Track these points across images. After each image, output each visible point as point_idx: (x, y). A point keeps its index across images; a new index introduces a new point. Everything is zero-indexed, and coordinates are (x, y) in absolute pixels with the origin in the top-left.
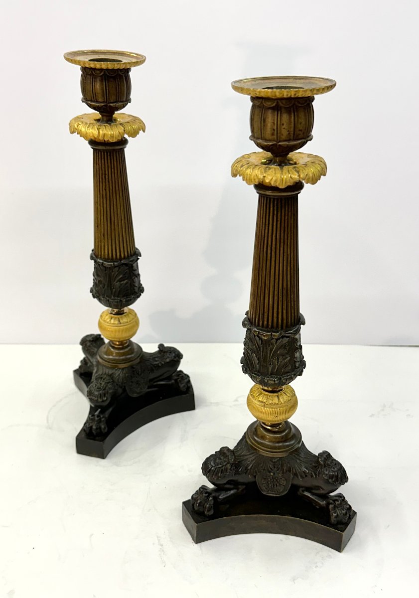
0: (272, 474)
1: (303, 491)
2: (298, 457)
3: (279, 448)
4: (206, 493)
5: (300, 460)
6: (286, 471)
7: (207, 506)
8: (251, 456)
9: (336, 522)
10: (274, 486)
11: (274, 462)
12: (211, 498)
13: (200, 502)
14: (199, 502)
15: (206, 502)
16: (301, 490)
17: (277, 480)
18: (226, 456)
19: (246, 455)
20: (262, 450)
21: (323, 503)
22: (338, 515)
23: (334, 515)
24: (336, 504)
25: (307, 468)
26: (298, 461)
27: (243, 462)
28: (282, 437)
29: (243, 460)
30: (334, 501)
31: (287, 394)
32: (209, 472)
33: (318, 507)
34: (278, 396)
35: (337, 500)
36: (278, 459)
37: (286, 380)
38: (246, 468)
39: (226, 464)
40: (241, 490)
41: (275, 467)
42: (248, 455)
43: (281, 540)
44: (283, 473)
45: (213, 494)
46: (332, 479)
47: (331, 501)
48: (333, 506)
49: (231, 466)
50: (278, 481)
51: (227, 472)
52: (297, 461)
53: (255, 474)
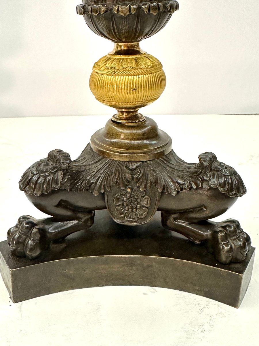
0: (129, 190)
1: (175, 219)
2: (168, 164)
3: (139, 147)
4: (27, 223)
5: (171, 167)
6: (151, 184)
7: (30, 242)
8: (97, 164)
9: (229, 260)
10: (132, 210)
11: (131, 170)
12: (35, 230)
13: (19, 237)
14: (16, 237)
15: (28, 236)
16: (172, 217)
17: (136, 200)
18: (57, 160)
19: (90, 165)
20: (113, 151)
21: (207, 233)
22: (231, 248)
23: (226, 248)
24: (227, 230)
25: (182, 178)
26: (168, 168)
27: (84, 173)
28: (144, 134)
29: (84, 171)
30: (224, 227)
31: (150, 59)
32: (28, 184)
33: (198, 242)
34: (136, 60)
35: (229, 226)
36: (139, 164)
37: (149, 11)
38: (89, 181)
39: (56, 172)
40: (83, 220)
41: (133, 178)
42: (92, 164)
43: (145, 294)
44: (146, 187)
45: (41, 226)
46: (223, 187)
47: (221, 229)
48: (223, 234)
49: (64, 175)
50: (139, 200)
51: (57, 184)
52: (166, 169)
53: (102, 191)
